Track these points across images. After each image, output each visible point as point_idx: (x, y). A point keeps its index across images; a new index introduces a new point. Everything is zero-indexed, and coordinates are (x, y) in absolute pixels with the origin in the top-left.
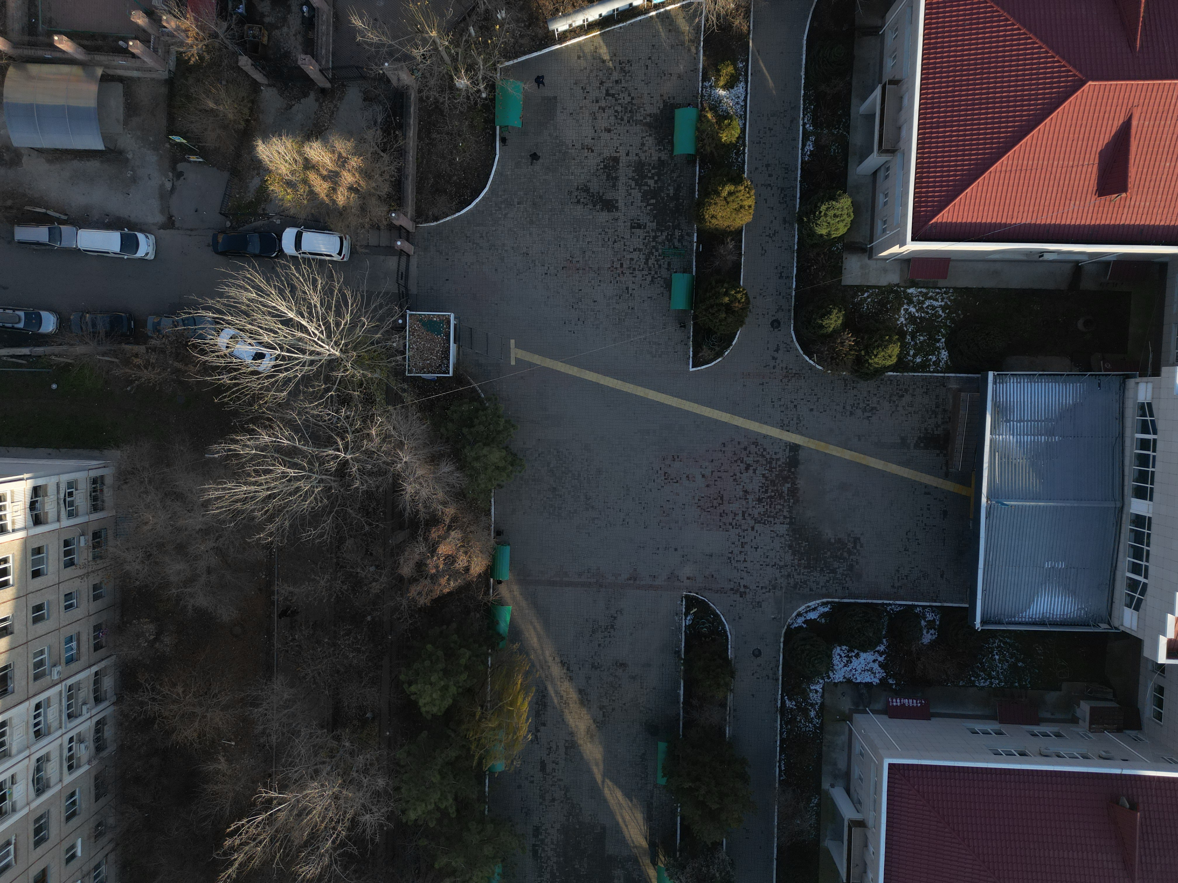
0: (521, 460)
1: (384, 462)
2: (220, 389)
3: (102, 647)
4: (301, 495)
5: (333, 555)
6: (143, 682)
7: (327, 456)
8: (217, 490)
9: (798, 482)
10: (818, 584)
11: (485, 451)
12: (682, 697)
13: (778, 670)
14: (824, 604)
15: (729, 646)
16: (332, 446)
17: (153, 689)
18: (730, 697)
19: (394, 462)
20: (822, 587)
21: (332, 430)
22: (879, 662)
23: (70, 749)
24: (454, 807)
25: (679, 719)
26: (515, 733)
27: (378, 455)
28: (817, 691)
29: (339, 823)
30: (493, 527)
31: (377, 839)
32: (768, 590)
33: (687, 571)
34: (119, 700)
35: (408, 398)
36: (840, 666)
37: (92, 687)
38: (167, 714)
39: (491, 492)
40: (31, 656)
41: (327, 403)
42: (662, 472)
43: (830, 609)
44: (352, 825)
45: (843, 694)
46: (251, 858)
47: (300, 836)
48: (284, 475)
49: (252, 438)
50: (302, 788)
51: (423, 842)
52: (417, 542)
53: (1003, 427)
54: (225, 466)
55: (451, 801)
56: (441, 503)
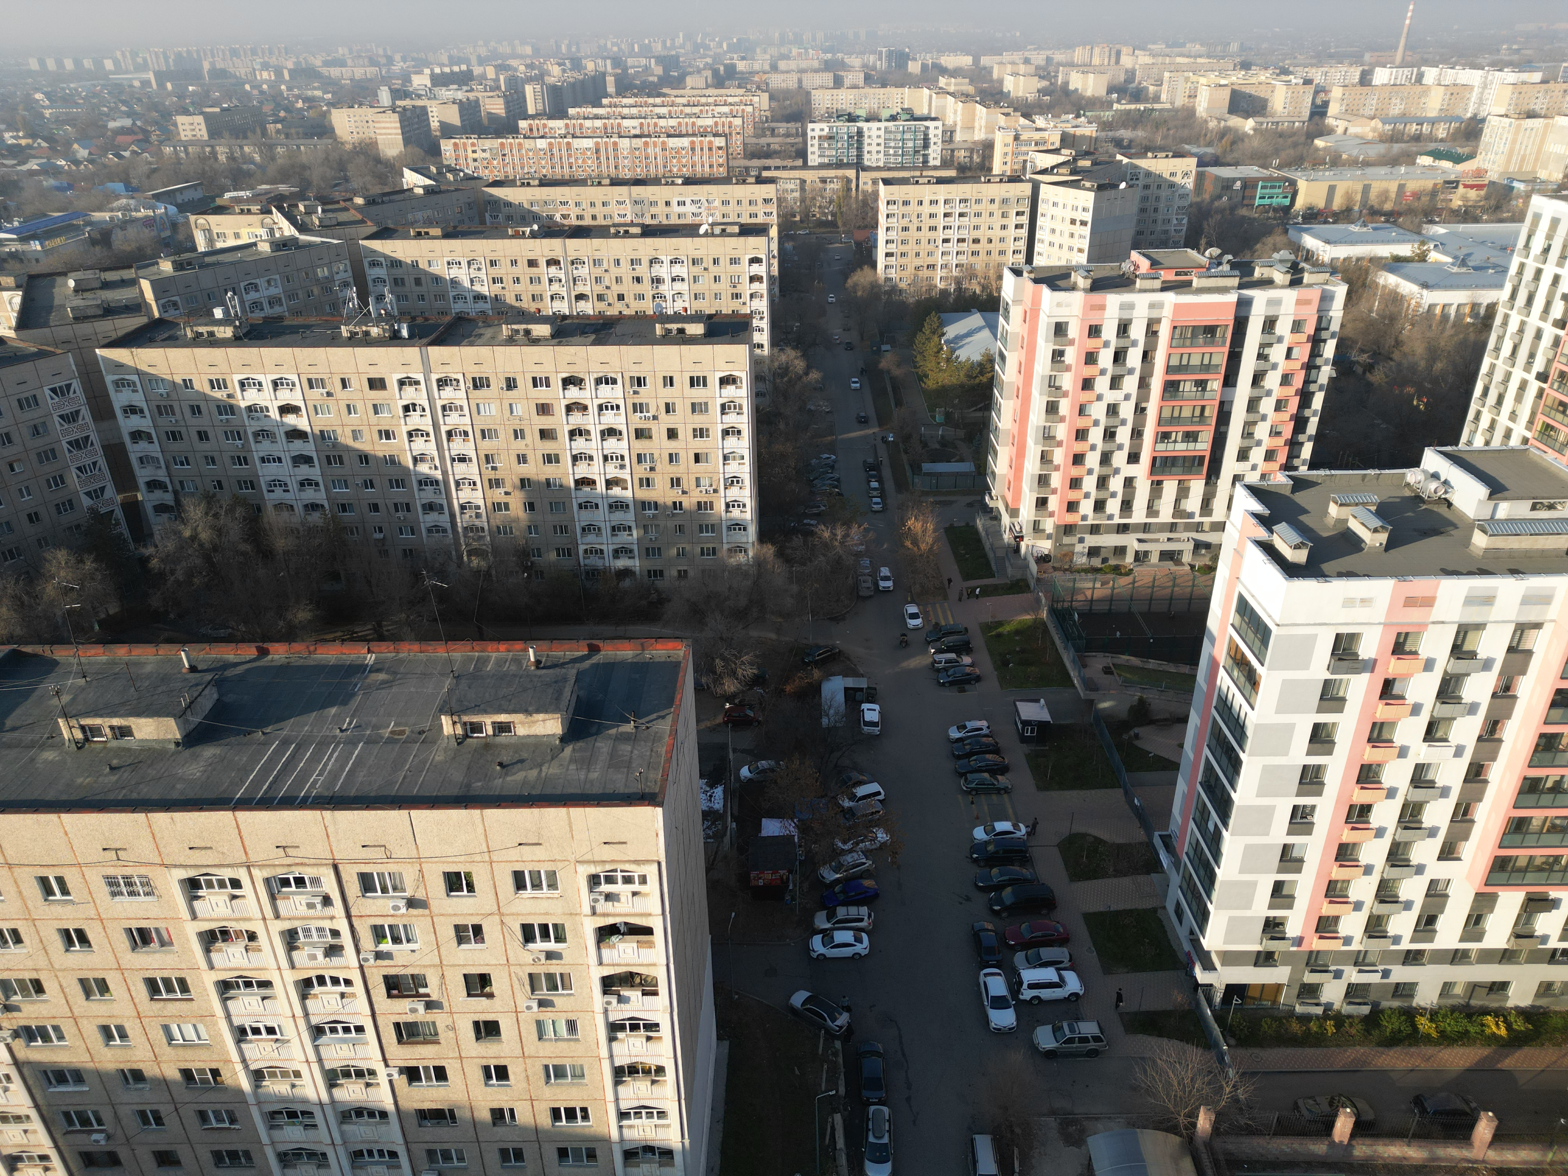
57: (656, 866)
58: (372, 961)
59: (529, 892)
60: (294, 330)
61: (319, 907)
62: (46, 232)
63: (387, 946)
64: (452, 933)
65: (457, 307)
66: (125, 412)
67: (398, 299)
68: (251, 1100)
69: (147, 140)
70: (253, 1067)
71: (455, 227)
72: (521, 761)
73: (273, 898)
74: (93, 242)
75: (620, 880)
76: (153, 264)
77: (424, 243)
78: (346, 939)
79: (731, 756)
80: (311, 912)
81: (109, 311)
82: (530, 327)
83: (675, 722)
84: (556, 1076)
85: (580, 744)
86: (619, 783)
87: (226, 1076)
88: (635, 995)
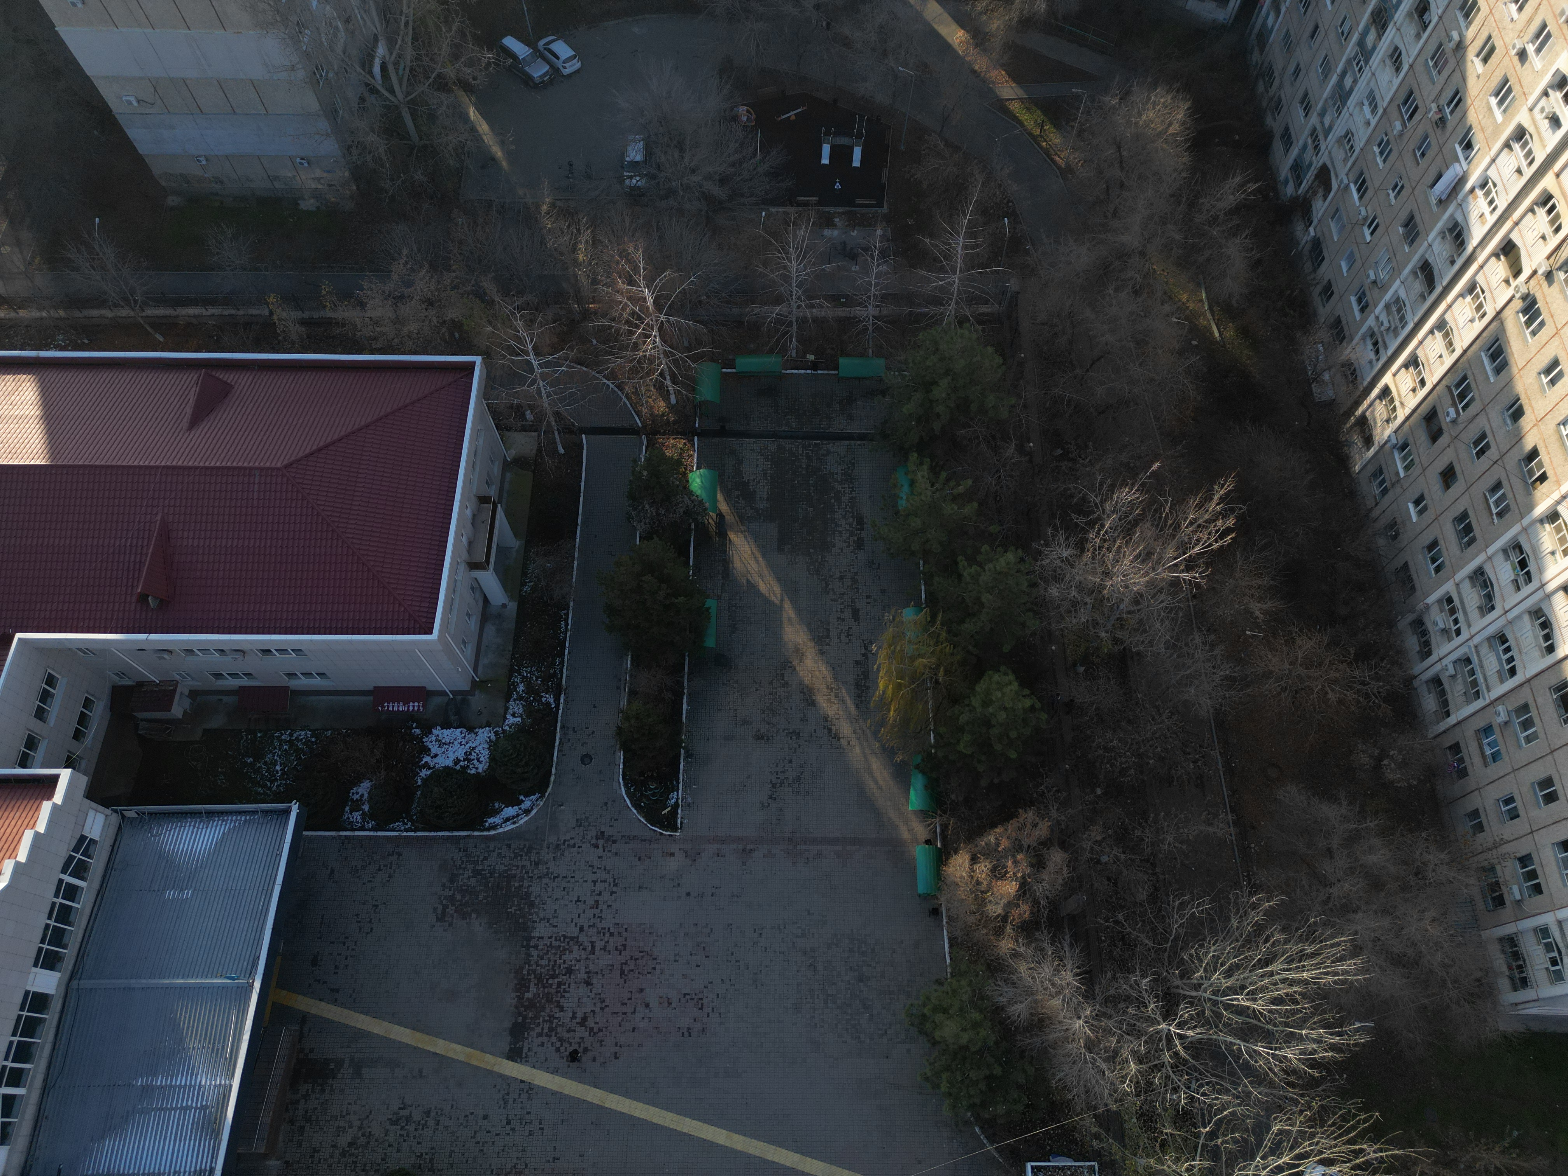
0: (912, 1025)
1: (1110, 1017)
2: (1376, 1133)
3: (1450, 748)
4: (1222, 965)
5: (1161, 877)
6: (1384, 705)
7: (1195, 1027)
8: (1345, 972)
9: (514, 1002)
10: (499, 854)
11: (965, 1038)
12: (685, 701)
13: (560, 739)
14: (493, 827)
15: (621, 766)
16: (1191, 1042)
17: (1367, 696)
18: (624, 703)
19: (1097, 1017)
20: (494, 851)
21: (1196, 1069)
22: (429, 755)
23: (1456, 621)
24: (961, 567)
25: (689, 674)
26: (893, 652)
27: (1121, 1029)
28: (513, 715)
29: (1099, 547)
30: (945, 921)
31: (1050, 531)
32: (567, 843)
33: (673, 865)
34: (1409, 681)
35: (1088, 1123)
36: (480, 748)
37: (1450, 697)
38: (1341, 666)
39: (951, 974)
40: (1541, 735)
41: (1210, 1113)
42: (707, 1010)
43: (486, 821)
44: (1082, 544)
45: (480, 713)
46: (1200, 506)
47: (1144, 532)
48: (1252, 995)
49: (1311, 1053)
50: (1151, 584)
51: (994, 529)
52: (1047, 898)
53: (210, 1099)
54: (1341, 1008)
55: (965, 574)
56: (1021, 955)
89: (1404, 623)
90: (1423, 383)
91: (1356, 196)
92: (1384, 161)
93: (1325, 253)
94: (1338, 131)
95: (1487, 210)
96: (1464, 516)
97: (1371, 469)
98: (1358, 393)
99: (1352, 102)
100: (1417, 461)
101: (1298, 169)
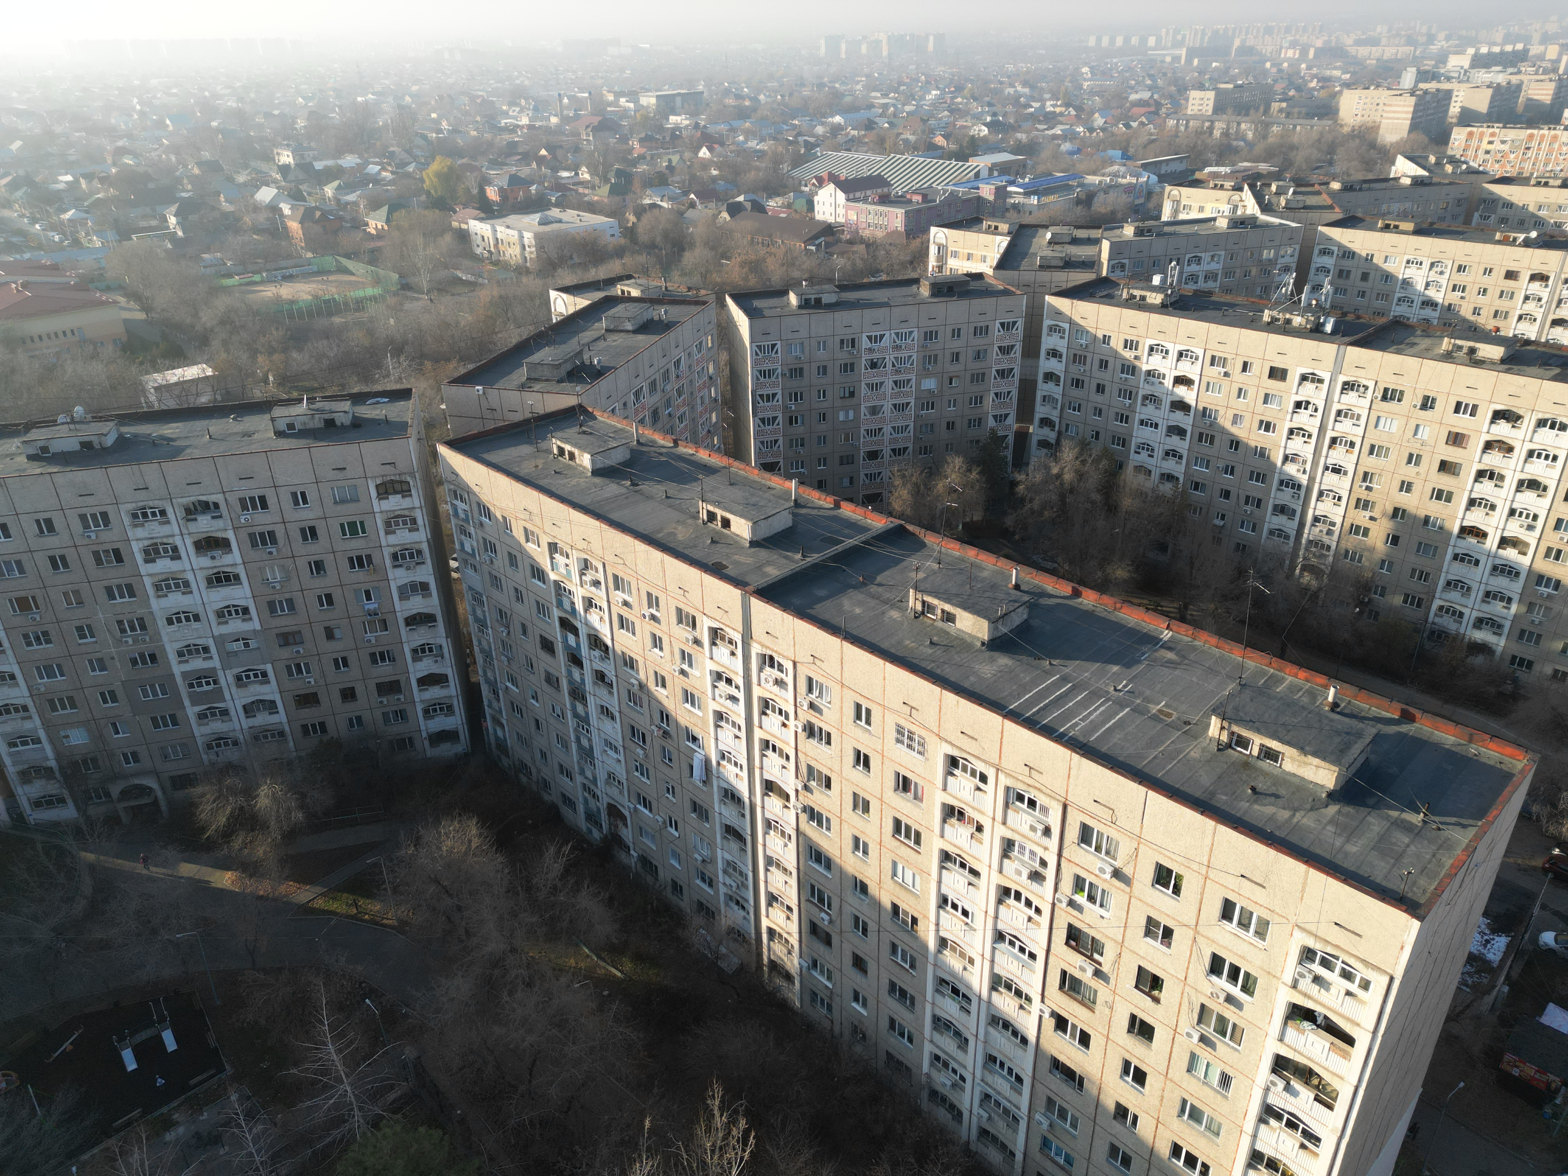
23: (955, 1071)
34: (967, 1150)
57: (1387, 979)
58: (1064, 905)
59: (1233, 927)
60: (1218, 306)
61: (1039, 833)
62: (1045, 189)
63: (1081, 899)
64: (1144, 922)
65: (1398, 310)
66: (1048, 354)
67: (1336, 291)
68: (931, 959)
69: (1156, 113)
70: (943, 934)
71: (1432, 224)
72: (1277, 796)
73: (1007, 805)
74: (1078, 202)
75: (1338, 970)
76: (1118, 228)
77: (1390, 238)
78: (1050, 873)
79: (1536, 911)
80: (1031, 834)
81: (1069, 264)
82: (1478, 345)
83: (1478, 838)
84: (1191, 1116)
85: (1349, 809)
86: (1379, 870)
87: (921, 927)
88: (1306, 1094)
89: (925, 1103)
90: (789, 909)
91: (646, 812)
92: (648, 778)
93: (654, 862)
94: (602, 777)
95: (737, 770)
96: (893, 986)
97: (807, 998)
98: (754, 947)
99: (597, 753)
100: (831, 968)
101: (592, 817)
